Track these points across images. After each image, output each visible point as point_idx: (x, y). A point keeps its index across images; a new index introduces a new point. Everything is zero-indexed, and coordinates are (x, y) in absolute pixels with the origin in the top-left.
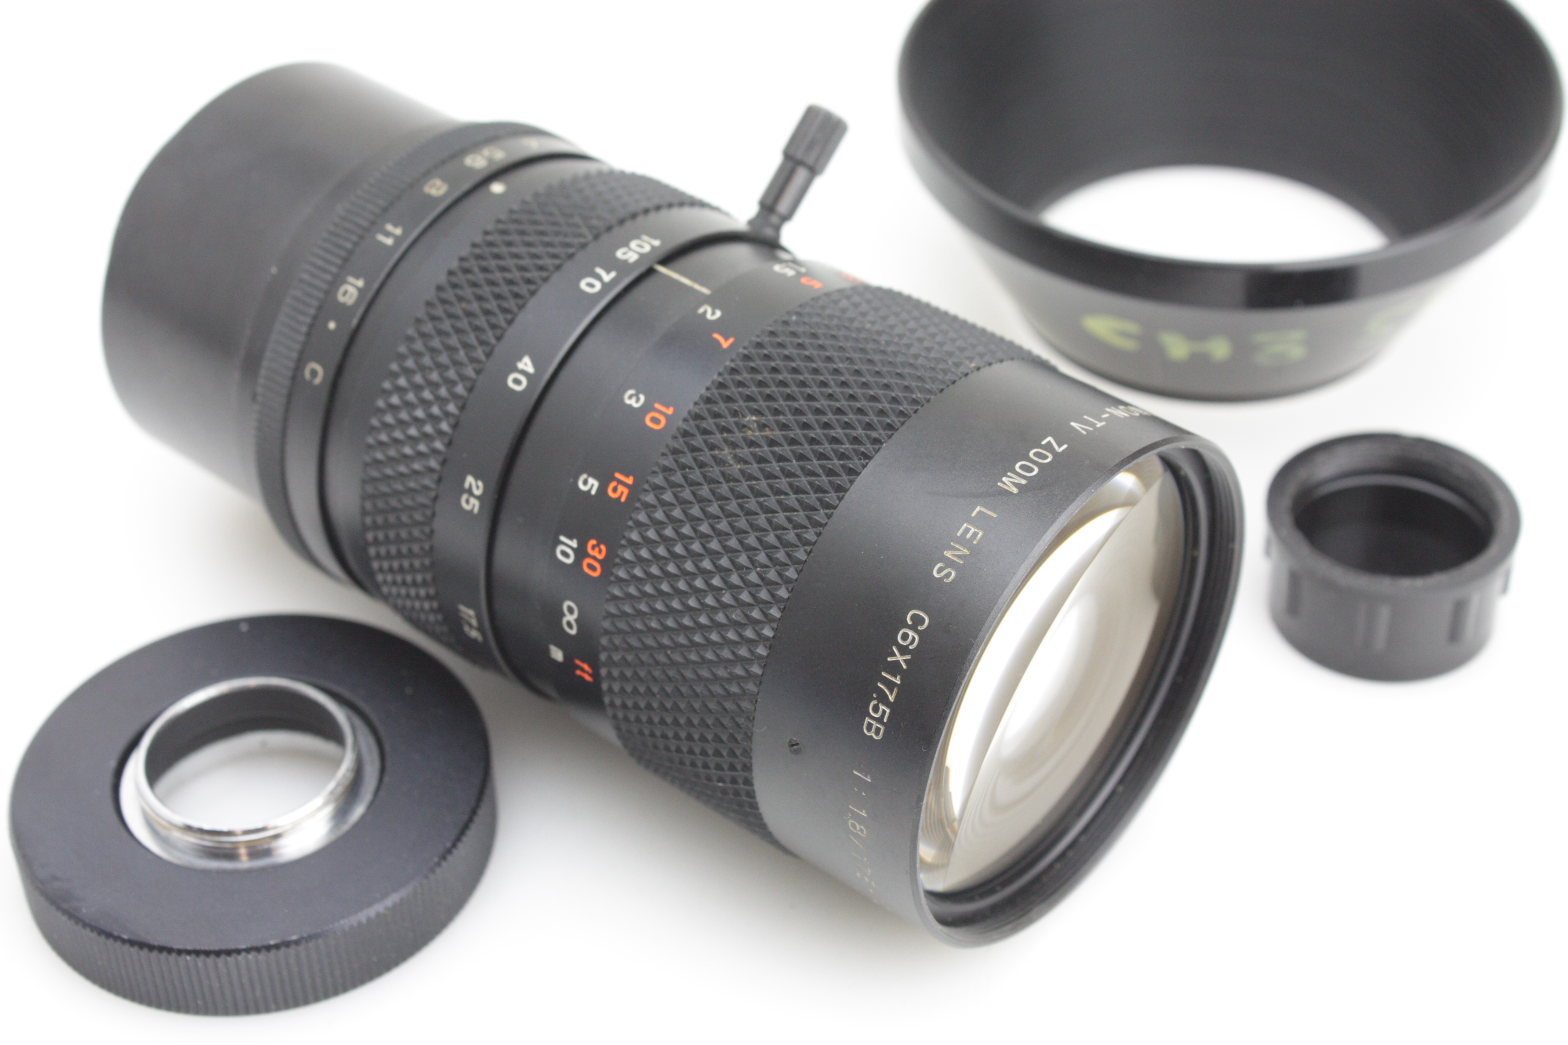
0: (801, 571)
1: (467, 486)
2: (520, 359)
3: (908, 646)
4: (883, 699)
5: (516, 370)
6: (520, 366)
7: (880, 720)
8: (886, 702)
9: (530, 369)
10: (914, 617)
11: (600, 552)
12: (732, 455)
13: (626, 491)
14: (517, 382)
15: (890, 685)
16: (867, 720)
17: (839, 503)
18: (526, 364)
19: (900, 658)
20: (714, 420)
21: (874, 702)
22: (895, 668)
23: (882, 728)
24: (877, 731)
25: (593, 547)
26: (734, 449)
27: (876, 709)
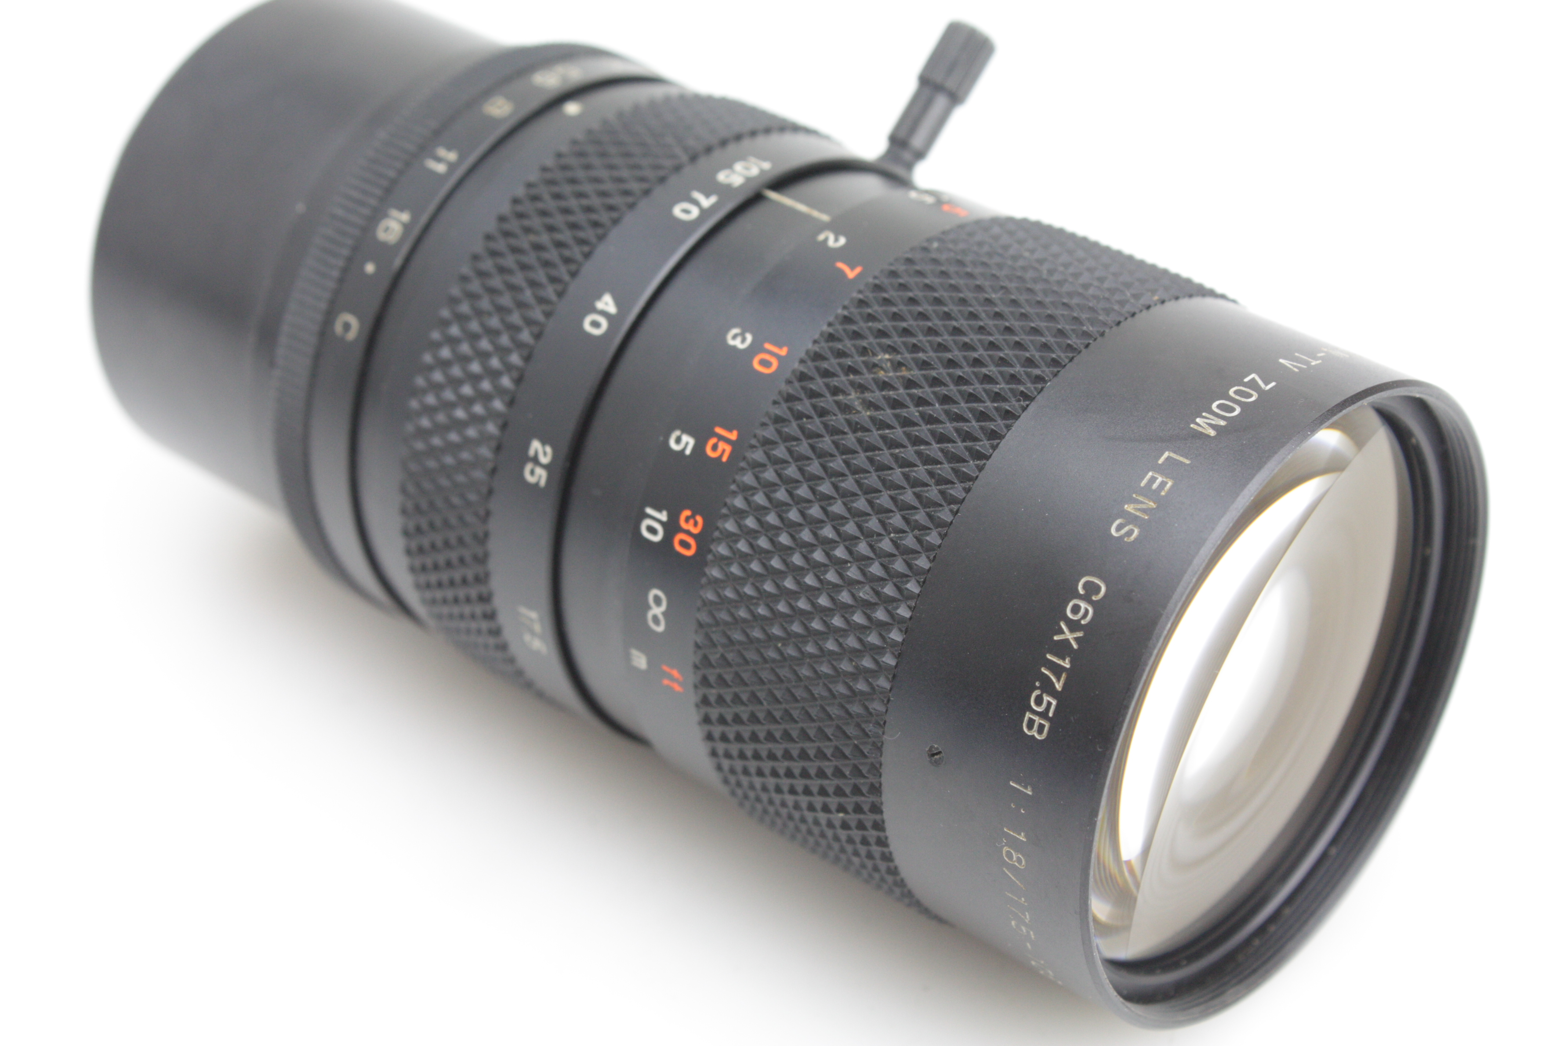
0: (946, 535)
1: (531, 453)
2: (599, 297)
3: (1079, 621)
4: (1048, 688)
5: (594, 310)
6: (600, 305)
7: (1044, 715)
8: (1053, 692)
9: (612, 309)
10: (1087, 585)
11: (696, 524)
12: (861, 400)
13: (728, 449)
14: (596, 324)
15: (1057, 670)
16: (1028, 715)
17: (993, 452)
18: (606, 304)
19: (1069, 636)
20: (837, 361)
21: (1036, 693)
22: (1063, 648)
23: (1047, 725)
24: (1041, 728)
25: (687, 519)
26: (863, 392)
27: (1039, 701)
